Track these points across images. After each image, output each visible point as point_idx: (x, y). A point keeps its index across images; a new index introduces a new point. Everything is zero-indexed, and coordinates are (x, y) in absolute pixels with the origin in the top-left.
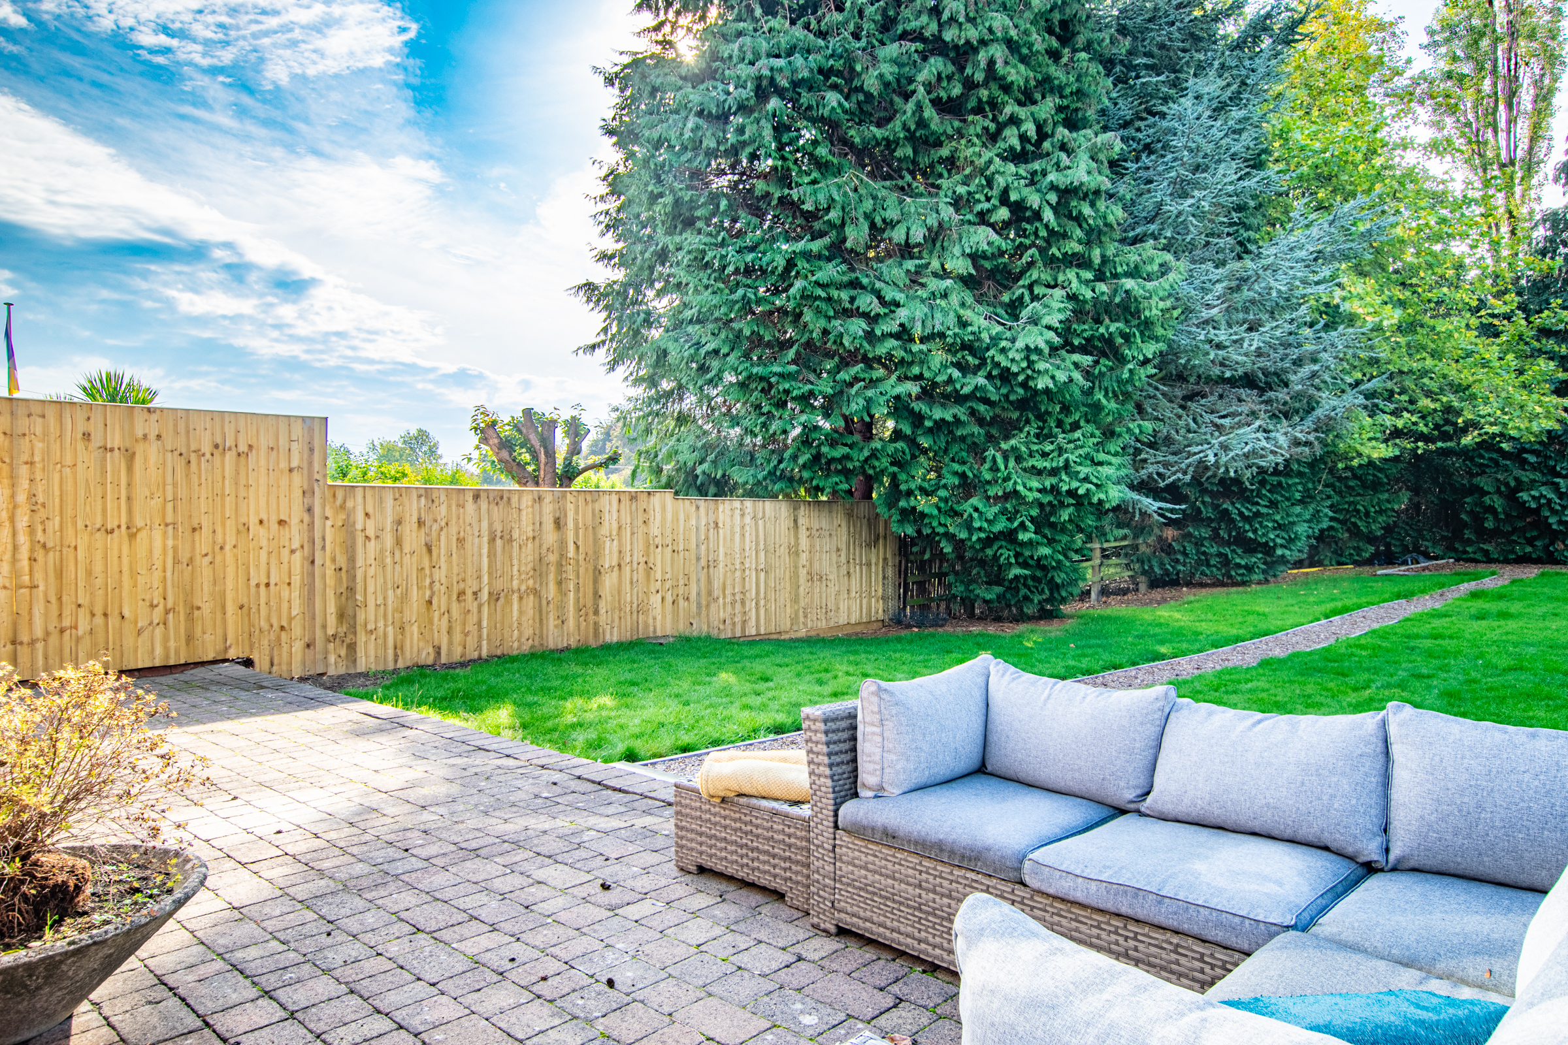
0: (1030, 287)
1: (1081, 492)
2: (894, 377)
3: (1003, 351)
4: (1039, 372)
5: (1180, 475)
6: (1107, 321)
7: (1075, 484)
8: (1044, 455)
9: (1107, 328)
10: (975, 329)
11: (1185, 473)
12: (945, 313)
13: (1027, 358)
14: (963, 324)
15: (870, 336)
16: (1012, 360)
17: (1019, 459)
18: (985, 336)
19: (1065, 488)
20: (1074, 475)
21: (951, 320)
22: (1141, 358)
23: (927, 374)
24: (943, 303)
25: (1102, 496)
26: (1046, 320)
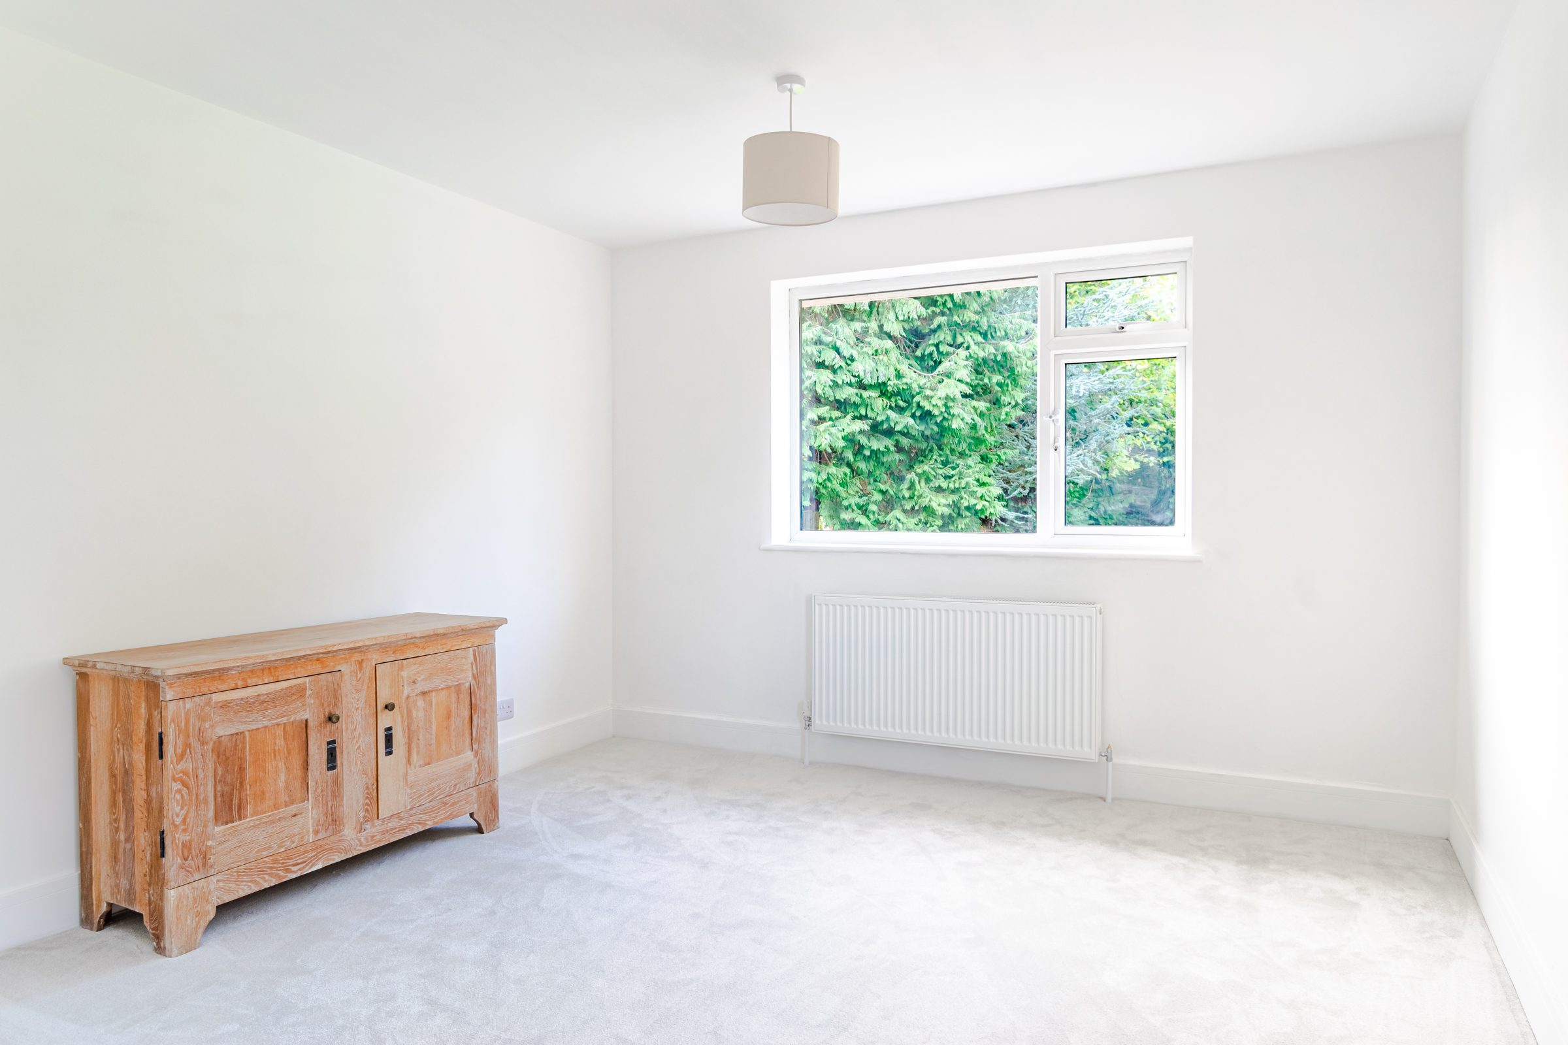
0: (937, 346)
1: (979, 507)
2: (849, 417)
3: (927, 398)
4: (953, 415)
5: (1020, 490)
6: (988, 374)
7: (973, 501)
8: (948, 477)
9: (990, 379)
10: (908, 381)
11: (1023, 488)
12: (887, 367)
13: (945, 405)
14: (899, 376)
15: (835, 385)
16: (934, 405)
17: (928, 480)
18: (915, 386)
19: (966, 504)
20: (973, 494)
21: (891, 372)
22: (1013, 403)
23: (870, 414)
24: (885, 359)
25: (992, 510)
26: (958, 375)
